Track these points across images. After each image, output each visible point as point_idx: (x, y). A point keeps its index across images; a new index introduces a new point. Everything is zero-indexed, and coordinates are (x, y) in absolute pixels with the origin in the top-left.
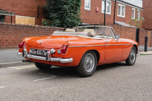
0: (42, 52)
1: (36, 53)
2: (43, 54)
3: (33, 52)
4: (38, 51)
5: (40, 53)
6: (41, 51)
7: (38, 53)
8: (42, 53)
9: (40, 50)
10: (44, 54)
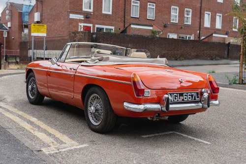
0: (192, 96)
1: (183, 100)
2: (195, 99)
3: (176, 99)
4: (185, 95)
5: (190, 98)
6: (190, 94)
7: (186, 98)
8: (192, 98)
9: (187, 93)
10: (197, 99)
